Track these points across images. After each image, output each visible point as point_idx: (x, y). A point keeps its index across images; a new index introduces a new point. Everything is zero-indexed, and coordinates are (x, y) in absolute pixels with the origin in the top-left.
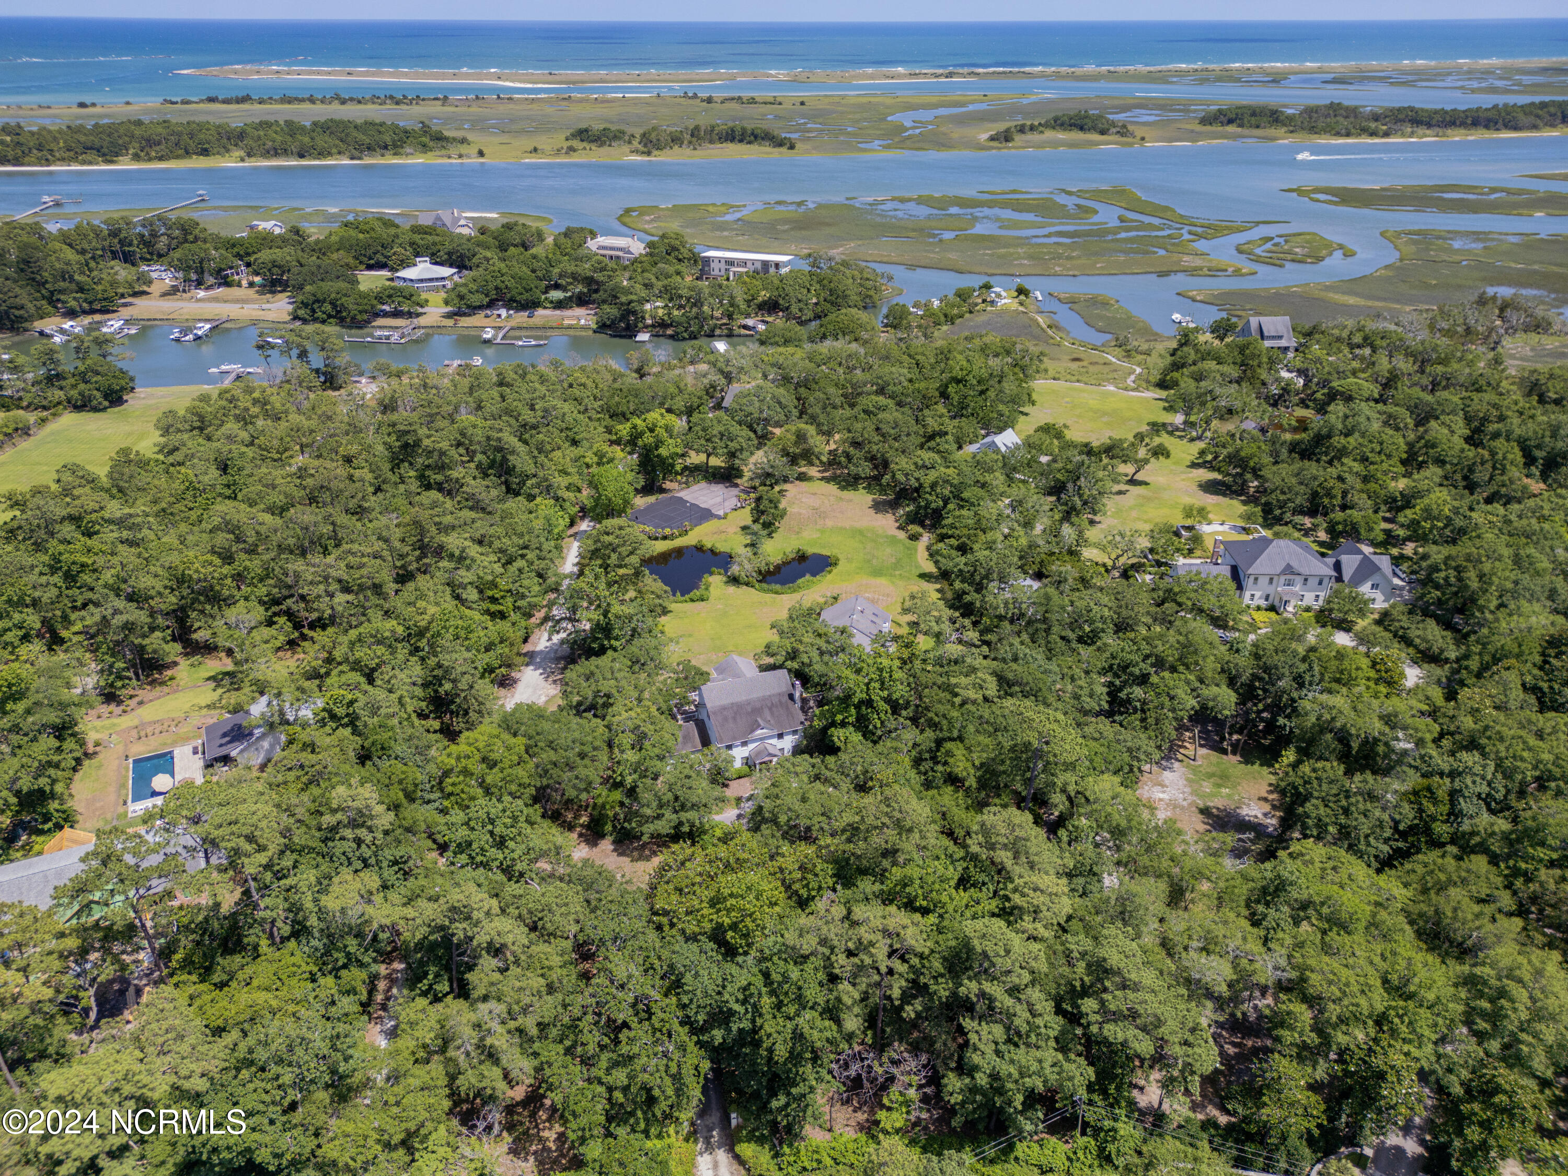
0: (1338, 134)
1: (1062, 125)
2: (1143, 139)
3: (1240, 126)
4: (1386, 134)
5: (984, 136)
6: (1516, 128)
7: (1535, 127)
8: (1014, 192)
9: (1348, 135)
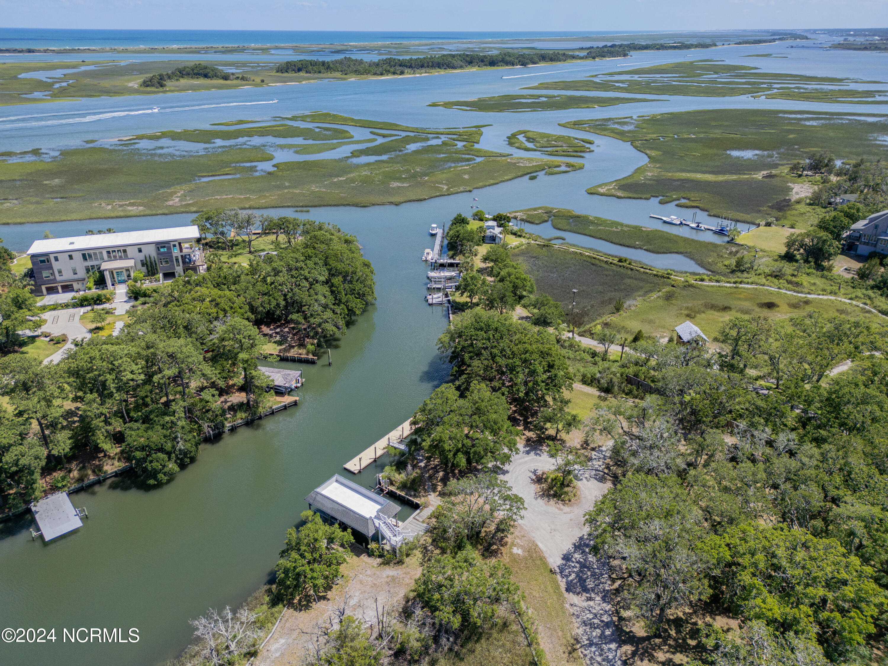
0: (375, 74)
1: (188, 74)
2: (263, 81)
3: (307, 72)
4: (402, 73)
5: (134, 84)
6: (454, 68)
7: (461, 67)
8: (241, 122)
9: (382, 74)
